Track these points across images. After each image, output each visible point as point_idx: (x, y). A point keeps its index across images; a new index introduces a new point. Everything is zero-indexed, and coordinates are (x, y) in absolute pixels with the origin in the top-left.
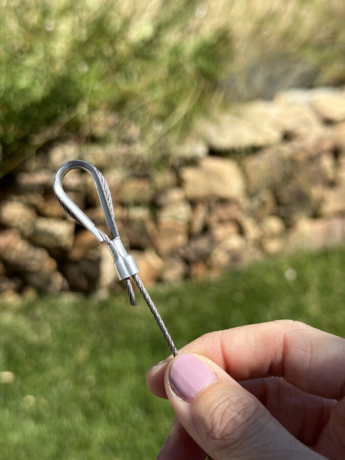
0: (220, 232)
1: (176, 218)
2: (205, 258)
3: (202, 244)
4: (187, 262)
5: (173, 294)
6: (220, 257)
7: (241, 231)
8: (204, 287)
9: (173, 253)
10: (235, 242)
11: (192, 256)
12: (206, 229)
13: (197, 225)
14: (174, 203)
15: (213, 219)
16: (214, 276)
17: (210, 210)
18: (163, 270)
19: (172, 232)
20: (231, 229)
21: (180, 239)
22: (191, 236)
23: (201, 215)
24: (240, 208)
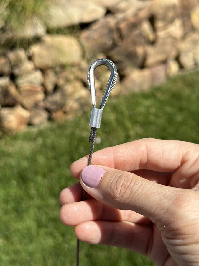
0: (69, 88)
1: (31, 82)
2: (61, 106)
3: (57, 97)
4: (48, 110)
5: (41, 134)
6: (72, 104)
7: (85, 85)
8: (62, 127)
9: (36, 105)
10: (83, 92)
11: (52, 107)
12: (56, 88)
13: (50, 87)
14: (28, 73)
15: (61, 82)
16: (70, 117)
17: (56, 73)
18: (31, 118)
19: (32, 92)
20: (78, 85)
21: (40, 96)
22: (46, 93)
23: (51, 80)
24: (81, 69)
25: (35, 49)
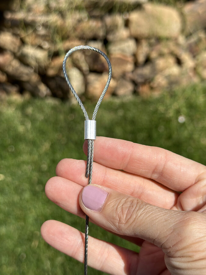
0: (161, 63)
1: (123, 51)
2: (148, 81)
3: (146, 71)
4: (135, 83)
5: (123, 106)
6: (160, 80)
7: (179, 62)
8: (146, 102)
9: (123, 76)
10: (175, 70)
11: (139, 80)
12: (148, 60)
13: (141, 58)
14: (122, 40)
15: (154, 55)
16: (156, 94)
17: (151, 45)
18: (116, 88)
19: (122, 61)
20: (171, 61)
21: (129, 67)
22: (136, 64)
23: (143, 51)
24: (177, 44)
25: (134, 16)
